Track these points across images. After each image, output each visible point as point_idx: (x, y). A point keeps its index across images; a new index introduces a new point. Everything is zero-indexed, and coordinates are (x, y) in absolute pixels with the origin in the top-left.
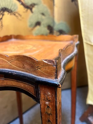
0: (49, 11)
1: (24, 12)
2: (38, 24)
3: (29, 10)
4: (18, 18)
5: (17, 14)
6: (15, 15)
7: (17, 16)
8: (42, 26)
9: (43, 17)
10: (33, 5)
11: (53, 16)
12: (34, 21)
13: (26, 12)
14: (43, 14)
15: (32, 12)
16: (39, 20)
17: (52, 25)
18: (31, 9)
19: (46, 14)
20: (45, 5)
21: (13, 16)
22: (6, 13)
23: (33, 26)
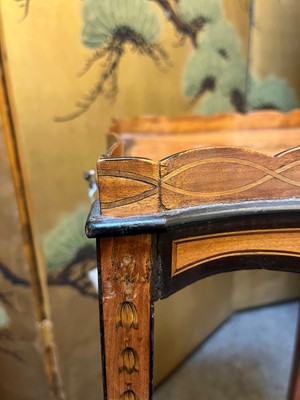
0: (239, 42)
1: (175, 46)
2: (209, 84)
3: (188, 40)
4: (158, 64)
5: (157, 53)
6: (150, 53)
7: (156, 59)
8: (218, 92)
9: (223, 63)
10: (200, 22)
11: (248, 61)
12: (199, 76)
13: (182, 45)
14: (223, 53)
15: (195, 45)
16: (213, 73)
17: (242, 89)
18: (194, 36)
19: (230, 53)
20: (231, 24)
21: (146, 59)
22: (128, 46)
23: (196, 92)
